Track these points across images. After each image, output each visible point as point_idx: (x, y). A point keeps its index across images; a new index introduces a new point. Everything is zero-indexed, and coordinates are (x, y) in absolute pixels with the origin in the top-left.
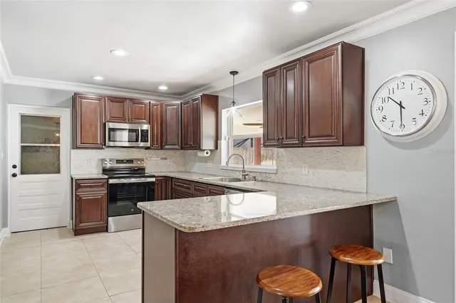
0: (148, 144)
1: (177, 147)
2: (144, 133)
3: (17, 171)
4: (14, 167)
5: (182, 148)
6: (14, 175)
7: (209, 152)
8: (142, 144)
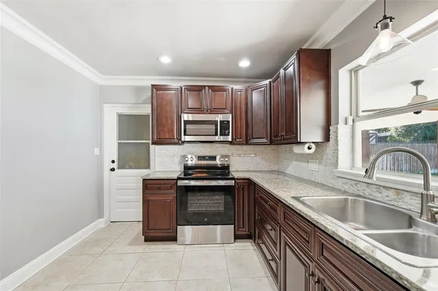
0: (230, 138)
1: (264, 140)
2: (224, 125)
3: (115, 165)
4: (113, 162)
5: (271, 143)
6: (113, 170)
7: (313, 146)
8: (222, 138)
